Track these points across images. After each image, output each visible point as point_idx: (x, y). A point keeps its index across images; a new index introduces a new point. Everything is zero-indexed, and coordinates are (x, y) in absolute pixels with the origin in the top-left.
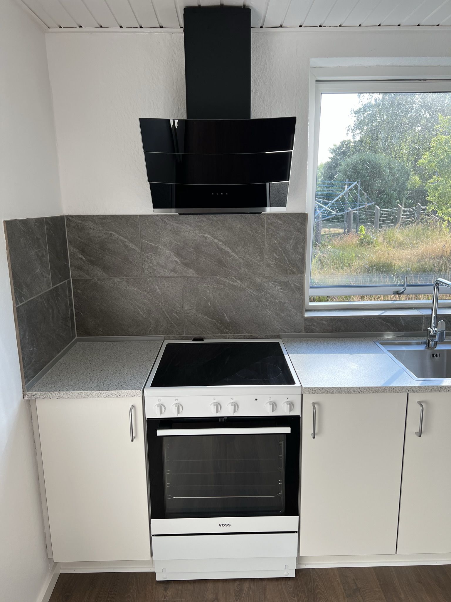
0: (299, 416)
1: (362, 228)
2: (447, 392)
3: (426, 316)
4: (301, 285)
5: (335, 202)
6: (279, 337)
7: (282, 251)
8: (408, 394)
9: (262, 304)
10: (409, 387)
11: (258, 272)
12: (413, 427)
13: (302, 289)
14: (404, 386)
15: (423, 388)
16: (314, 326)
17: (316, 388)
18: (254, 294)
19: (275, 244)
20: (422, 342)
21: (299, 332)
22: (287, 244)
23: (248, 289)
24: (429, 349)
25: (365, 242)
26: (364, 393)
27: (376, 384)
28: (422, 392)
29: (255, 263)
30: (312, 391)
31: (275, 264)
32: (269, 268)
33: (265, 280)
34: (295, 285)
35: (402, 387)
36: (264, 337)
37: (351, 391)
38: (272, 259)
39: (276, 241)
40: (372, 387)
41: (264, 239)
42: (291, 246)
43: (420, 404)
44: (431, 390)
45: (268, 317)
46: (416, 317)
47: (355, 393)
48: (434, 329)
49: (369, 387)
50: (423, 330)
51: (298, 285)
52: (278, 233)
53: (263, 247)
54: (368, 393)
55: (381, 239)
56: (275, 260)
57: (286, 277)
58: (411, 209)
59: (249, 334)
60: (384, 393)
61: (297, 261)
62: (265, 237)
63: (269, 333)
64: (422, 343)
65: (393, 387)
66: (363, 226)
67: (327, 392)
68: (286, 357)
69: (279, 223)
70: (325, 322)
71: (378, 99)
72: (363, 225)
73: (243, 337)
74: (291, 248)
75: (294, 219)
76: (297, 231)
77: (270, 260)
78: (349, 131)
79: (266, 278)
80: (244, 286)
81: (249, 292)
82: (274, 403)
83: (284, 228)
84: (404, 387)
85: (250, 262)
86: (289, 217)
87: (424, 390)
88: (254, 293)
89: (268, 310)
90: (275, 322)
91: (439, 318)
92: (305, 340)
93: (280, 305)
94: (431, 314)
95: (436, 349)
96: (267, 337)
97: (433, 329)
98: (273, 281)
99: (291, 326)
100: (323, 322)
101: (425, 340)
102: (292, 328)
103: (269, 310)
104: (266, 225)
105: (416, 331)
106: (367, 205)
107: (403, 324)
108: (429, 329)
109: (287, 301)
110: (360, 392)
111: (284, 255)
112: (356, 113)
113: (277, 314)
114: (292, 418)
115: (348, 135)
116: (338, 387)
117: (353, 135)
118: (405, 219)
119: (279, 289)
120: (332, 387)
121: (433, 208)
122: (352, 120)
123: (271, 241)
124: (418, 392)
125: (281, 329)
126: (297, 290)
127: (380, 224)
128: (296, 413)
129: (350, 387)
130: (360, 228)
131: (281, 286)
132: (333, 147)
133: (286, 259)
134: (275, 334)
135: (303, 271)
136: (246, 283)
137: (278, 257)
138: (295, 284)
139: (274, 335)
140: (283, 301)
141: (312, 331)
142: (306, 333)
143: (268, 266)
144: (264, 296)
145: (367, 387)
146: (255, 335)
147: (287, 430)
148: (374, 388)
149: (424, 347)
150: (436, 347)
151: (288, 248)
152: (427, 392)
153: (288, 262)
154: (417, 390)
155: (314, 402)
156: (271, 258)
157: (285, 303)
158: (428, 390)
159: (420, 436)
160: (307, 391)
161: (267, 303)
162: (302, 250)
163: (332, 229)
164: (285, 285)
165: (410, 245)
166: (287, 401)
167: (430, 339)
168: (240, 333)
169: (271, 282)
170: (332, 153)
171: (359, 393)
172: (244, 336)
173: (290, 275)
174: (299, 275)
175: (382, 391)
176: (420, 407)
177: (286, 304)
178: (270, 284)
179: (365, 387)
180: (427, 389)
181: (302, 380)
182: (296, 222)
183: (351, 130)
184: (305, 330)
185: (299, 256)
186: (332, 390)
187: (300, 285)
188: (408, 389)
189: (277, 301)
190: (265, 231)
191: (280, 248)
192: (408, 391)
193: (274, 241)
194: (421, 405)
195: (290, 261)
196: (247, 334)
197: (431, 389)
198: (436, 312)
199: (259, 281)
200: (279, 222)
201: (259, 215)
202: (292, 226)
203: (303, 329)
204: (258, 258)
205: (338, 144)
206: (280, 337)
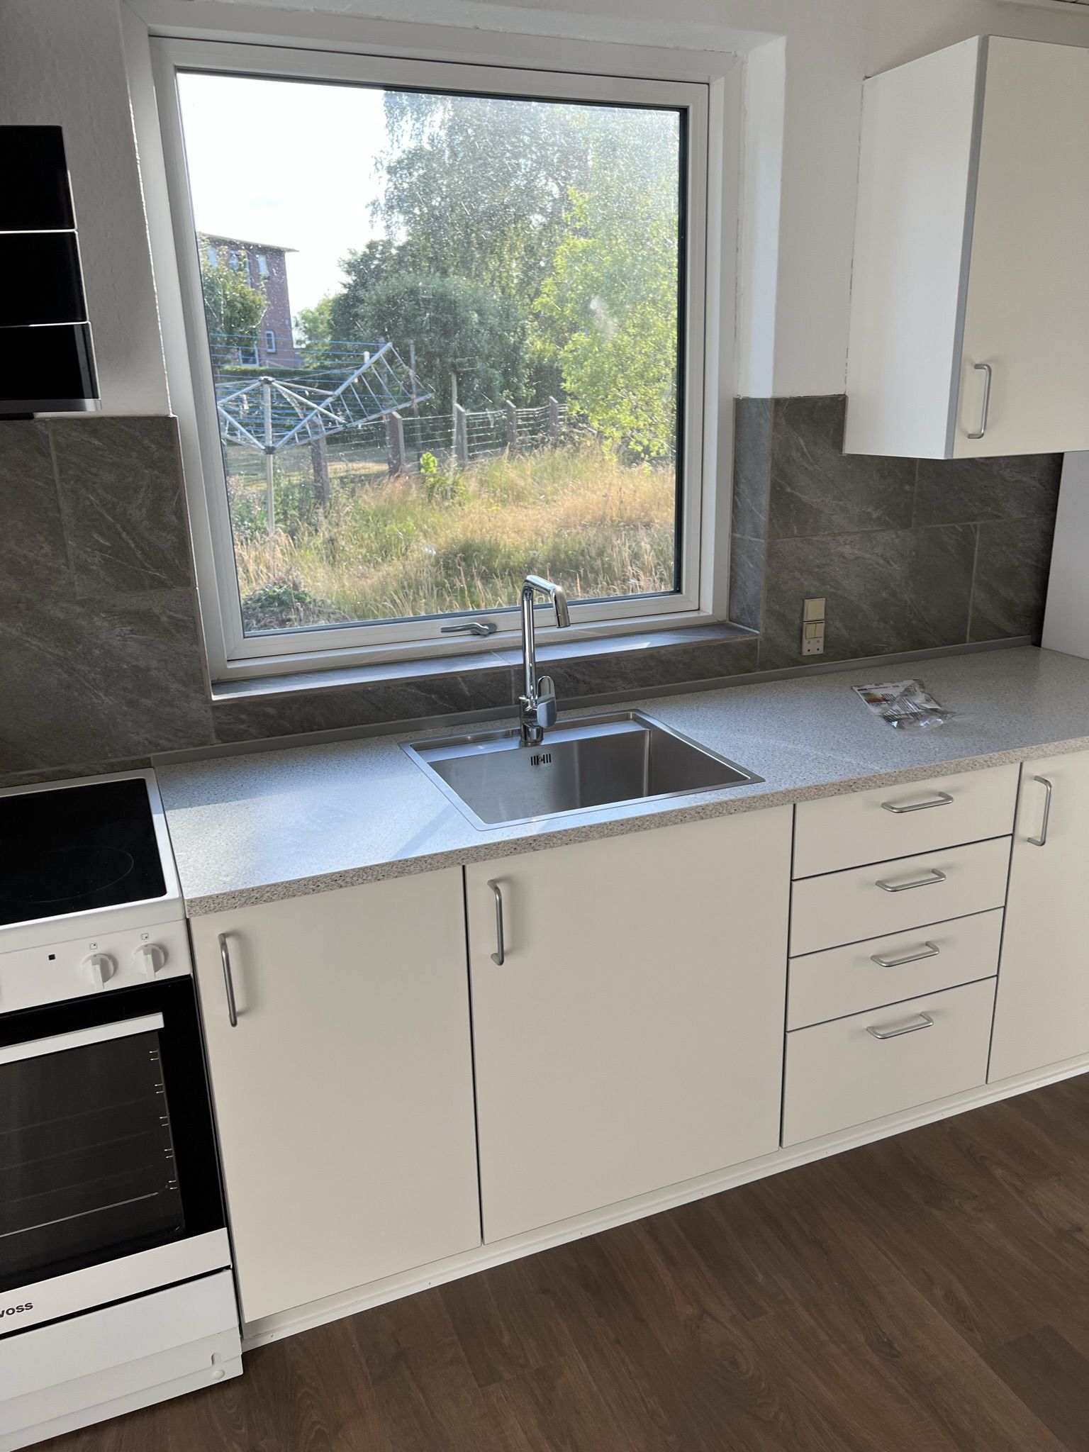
0: (189, 975)
1: (428, 459)
2: (551, 847)
3: (516, 669)
4: (188, 616)
5: (342, 394)
6: (146, 764)
7: (118, 526)
8: (464, 867)
9: (82, 679)
10: (463, 849)
11: (54, 588)
12: (484, 945)
13: (192, 626)
14: (450, 849)
15: (494, 847)
16: (243, 722)
17: (221, 894)
18: (50, 653)
19: (92, 504)
20: (512, 731)
21: (204, 744)
22: (129, 503)
23: (29, 640)
24: (528, 746)
25: (437, 493)
26: (353, 885)
27: (383, 857)
28: (495, 858)
29: (37, 562)
30: (212, 906)
31: (103, 562)
32: (84, 576)
33: (78, 609)
34: (169, 617)
35: (446, 852)
36: (101, 770)
37: (318, 886)
38: (90, 550)
39: (92, 496)
40: (371, 868)
41: (56, 492)
42: (140, 510)
43: (494, 884)
44: (515, 849)
45: (106, 712)
46: (495, 673)
47: (331, 889)
48: (532, 698)
49: (363, 869)
50: (513, 703)
51: (179, 616)
52: (95, 475)
53: (57, 515)
54: (362, 883)
55: (473, 486)
56: (100, 551)
57: (140, 598)
58: (538, 411)
59: (56, 768)
60: (405, 875)
61: (166, 552)
62: (58, 486)
63: (116, 757)
64: (514, 733)
65: (424, 857)
66: (431, 455)
67: (253, 900)
68: (158, 820)
69: (94, 444)
70: (270, 710)
71: (437, 139)
72: (432, 452)
73: (37, 778)
74: (144, 515)
75: (137, 434)
76: (151, 467)
77: (85, 552)
78: (375, 216)
79: (82, 603)
80: (14, 632)
81: (33, 647)
82: (107, 958)
83: (111, 458)
84: (451, 852)
85: (24, 563)
86: (122, 427)
87: (499, 851)
88: (50, 650)
89: (101, 694)
90: (129, 724)
91: (540, 669)
92: (220, 764)
93: (137, 676)
94: (522, 662)
95: (543, 743)
96: (112, 769)
97: (530, 698)
98: (105, 612)
99: (176, 730)
100: (265, 709)
101: (516, 725)
102: (181, 734)
103: (105, 695)
104: (54, 453)
105: (499, 706)
106: (417, 401)
107: (467, 693)
108: (523, 698)
109: (154, 664)
110: (342, 884)
111: (124, 535)
112: (391, 170)
113: (131, 703)
114: (169, 984)
115: (375, 225)
116: (282, 883)
117: (388, 227)
118: (526, 435)
119: (125, 634)
120: (268, 886)
121: (578, 408)
122: (380, 187)
123: (78, 499)
124: (485, 860)
125: (150, 742)
126: (179, 632)
127: (471, 449)
128: (178, 968)
129: (314, 877)
130: (424, 459)
131: (130, 623)
132: (348, 257)
133: (133, 546)
134: (135, 758)
135: (189, 578)
136: (21, 624)
137: (107, 544)
138: (171, 613)
139: (133, 761)
140: (142, 664)
141: (238, 736)
142: (223, 743)
143: (83, 568)
144: (83, 655)
145: (360, 869)
146: (73, 767)
147: (155, 1022)
148: (377, 867)
149: (517, 742)
150: (542, 739)
151: (133, 515)
152: (506, 855)
153: (139, 553)
154: (482, 854)
155: (224, 931)
156: (87, 547)
157: (148, 670)
158: (508, 850)
159: (501, 963)
160: (198, 908)
161: (95, 674)
162: (176, 520)
163: (356, 465)
164: (144, 619)
165: (541, 497)
166: (145, 944)
167: (527, 723)
168: (27, 770)
169: (98, 615)
170: (349, 273)
171: (341, 887)
172: (40, 774)
173: (152, 591)
174: (180, 589)
175: (399, 872)
176: (492, 892)
177: (153, 673)
178: (96, 619)
179: (353, 870)
180: (506, 848)
181: (185, 879)
182: (146, 442)
183: (379, 212)
184: (218, 737)
185: (169, 537)
186: (268, 892)
187: (186, 618)
188: (460, 857)
189: (125, 667)
190: (56, 470)
191: (108, 517)
192: (462, 860)
193: (88, 499)
194: (497, 890)
195: (144, 553)
196: (47, 769)
197: (515, 846)
198: (533, 656)
199: (61, 616)
200: (93, 442)
201: (26, 422)
202: (134, 454)
203: (213, 735)
204: (47, 548)
205: (361, 249)
206: (150, 763)
